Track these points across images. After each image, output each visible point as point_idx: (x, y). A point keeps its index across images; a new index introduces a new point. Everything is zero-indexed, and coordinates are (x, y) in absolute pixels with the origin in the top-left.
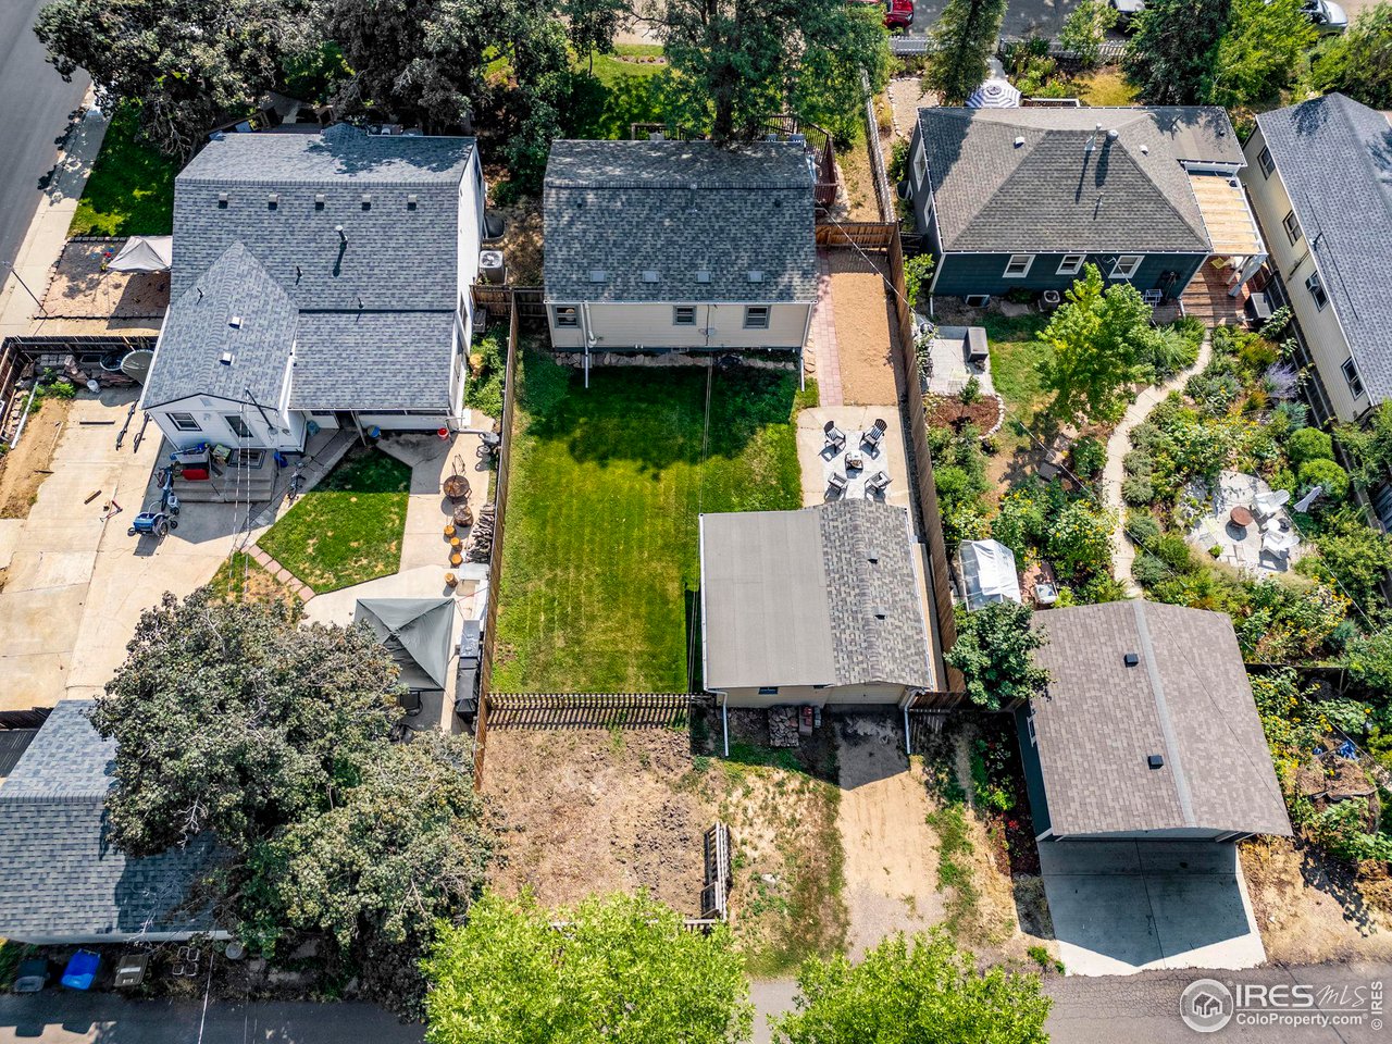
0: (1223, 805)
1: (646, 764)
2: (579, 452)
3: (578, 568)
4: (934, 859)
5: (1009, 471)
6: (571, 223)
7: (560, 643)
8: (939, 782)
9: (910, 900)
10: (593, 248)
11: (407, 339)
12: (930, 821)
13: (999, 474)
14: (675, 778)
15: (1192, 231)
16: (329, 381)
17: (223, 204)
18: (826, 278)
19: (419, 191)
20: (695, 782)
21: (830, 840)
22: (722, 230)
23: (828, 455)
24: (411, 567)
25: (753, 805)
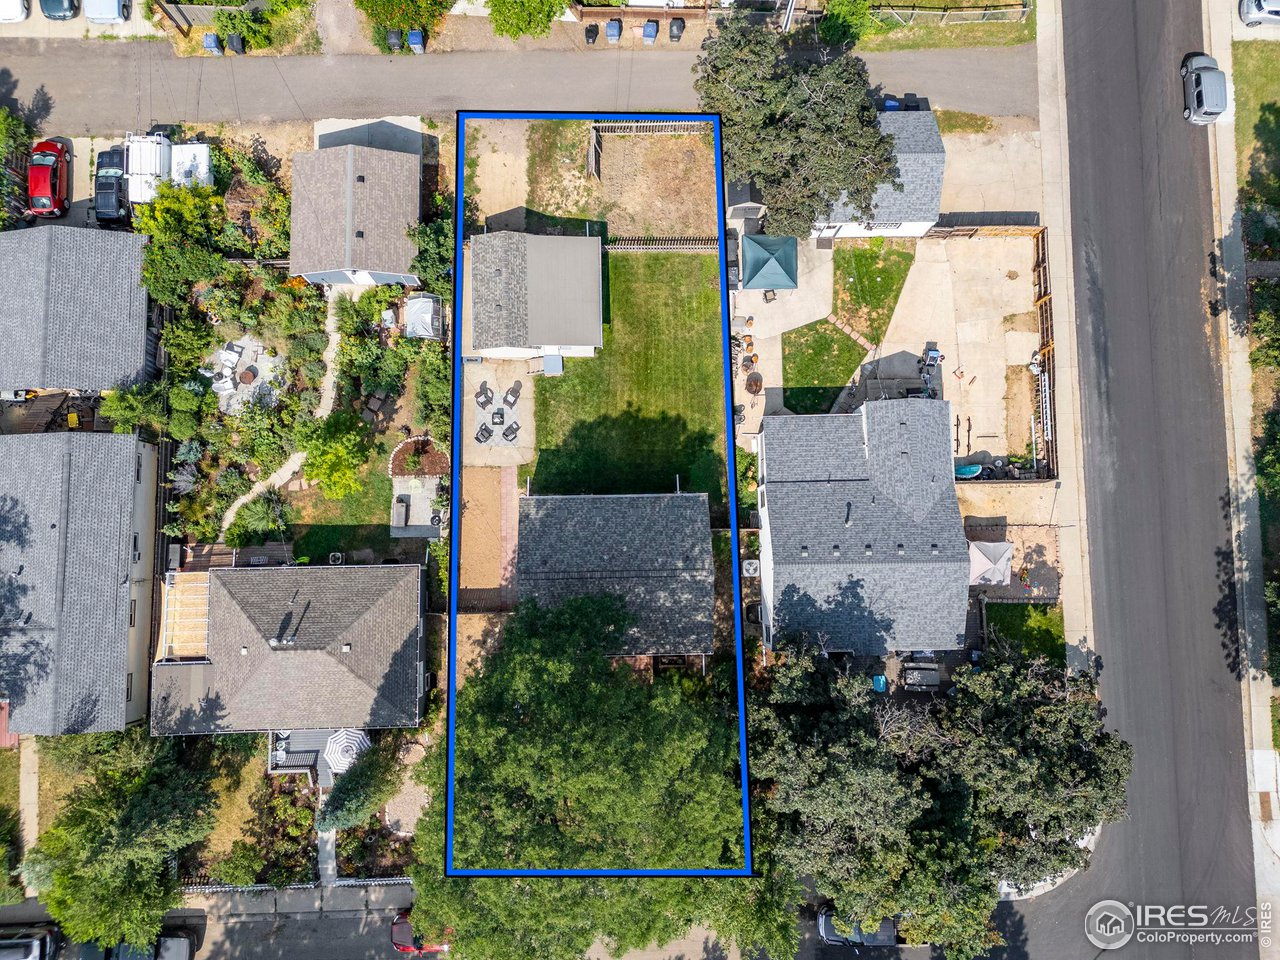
0: (329, 160)
1: (633, 219)
2: (679, 422)
3: (676, 338)
4: (479, 171)
5: (394, 416)
6: (693, 546)
7: (683, 288)
8: (471, 211)
9: (494, 151)
10: (676, 530)
11: (795, 462)
12: (478, 191)
13: (402, 412)
14: (616, 211)
15: (224, 584)
16: (841, 433)
17: (934, 546)
18: (504, 583)
19: (801, 559)
20: (605, 208)
21: (533, 181)
22: (586, 544)
23: (515, 426)
24: (775, 338)
25: (574, 197)
